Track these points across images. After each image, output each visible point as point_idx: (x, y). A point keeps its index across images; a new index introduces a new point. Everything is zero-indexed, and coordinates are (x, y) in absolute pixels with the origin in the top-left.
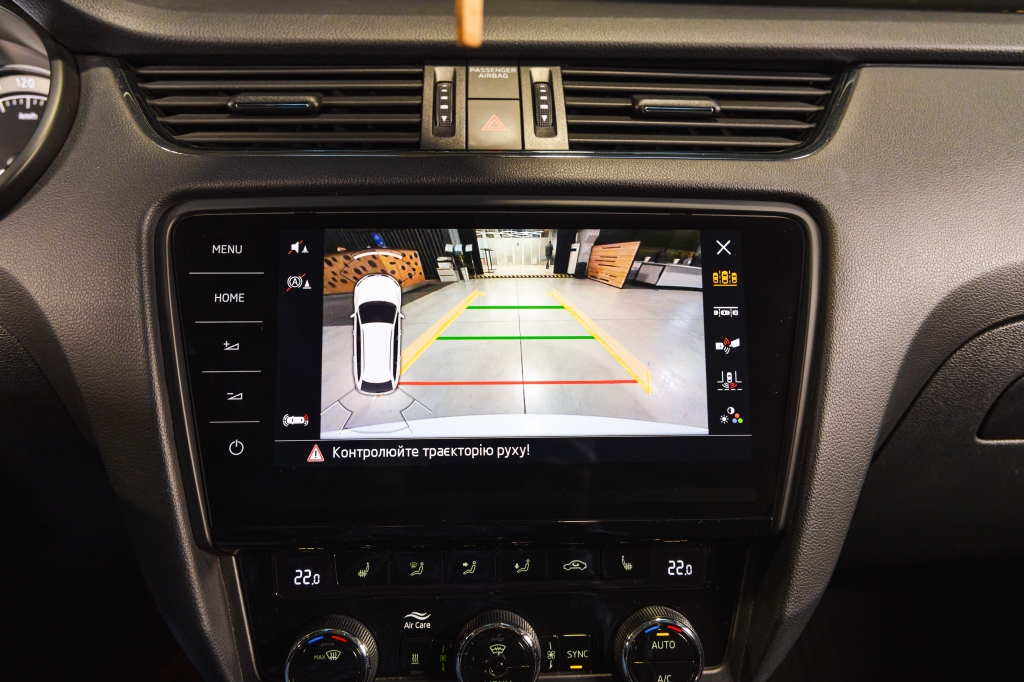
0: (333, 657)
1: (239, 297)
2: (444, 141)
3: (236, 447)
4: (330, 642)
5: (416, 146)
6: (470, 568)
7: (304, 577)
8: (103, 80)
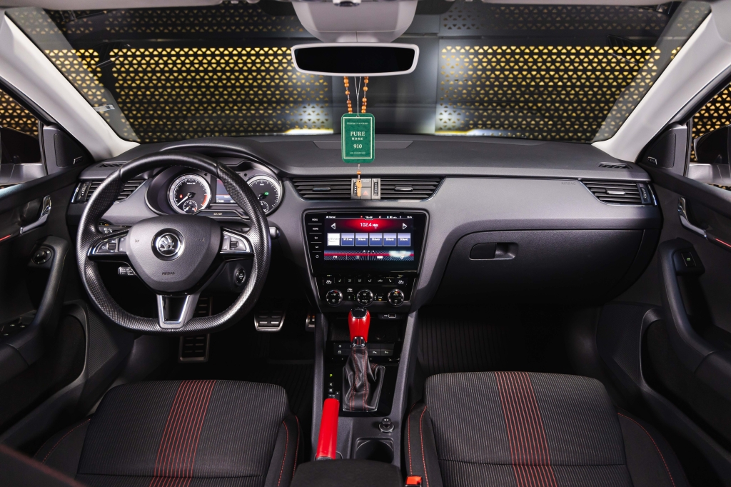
0: (335, 294)
1: (317, 229)
2: (356, 197)
3: (317, 256)
4: (334, 292)
5: (349, 199)
6: (360, 281)
7: (329, 282)
8: (288, 183)
